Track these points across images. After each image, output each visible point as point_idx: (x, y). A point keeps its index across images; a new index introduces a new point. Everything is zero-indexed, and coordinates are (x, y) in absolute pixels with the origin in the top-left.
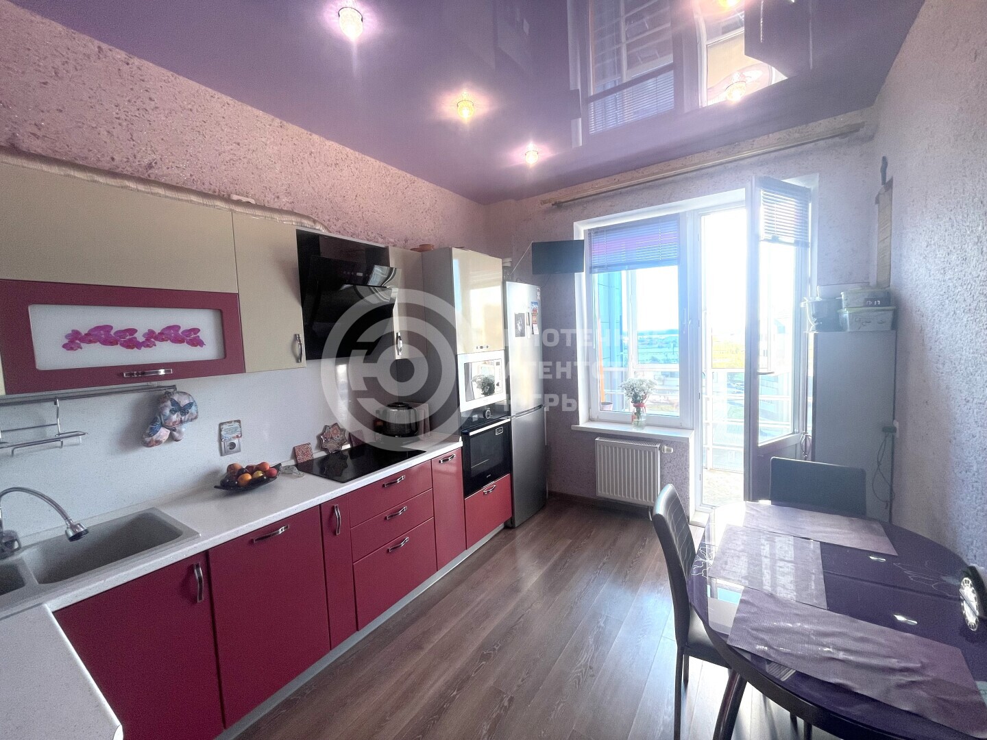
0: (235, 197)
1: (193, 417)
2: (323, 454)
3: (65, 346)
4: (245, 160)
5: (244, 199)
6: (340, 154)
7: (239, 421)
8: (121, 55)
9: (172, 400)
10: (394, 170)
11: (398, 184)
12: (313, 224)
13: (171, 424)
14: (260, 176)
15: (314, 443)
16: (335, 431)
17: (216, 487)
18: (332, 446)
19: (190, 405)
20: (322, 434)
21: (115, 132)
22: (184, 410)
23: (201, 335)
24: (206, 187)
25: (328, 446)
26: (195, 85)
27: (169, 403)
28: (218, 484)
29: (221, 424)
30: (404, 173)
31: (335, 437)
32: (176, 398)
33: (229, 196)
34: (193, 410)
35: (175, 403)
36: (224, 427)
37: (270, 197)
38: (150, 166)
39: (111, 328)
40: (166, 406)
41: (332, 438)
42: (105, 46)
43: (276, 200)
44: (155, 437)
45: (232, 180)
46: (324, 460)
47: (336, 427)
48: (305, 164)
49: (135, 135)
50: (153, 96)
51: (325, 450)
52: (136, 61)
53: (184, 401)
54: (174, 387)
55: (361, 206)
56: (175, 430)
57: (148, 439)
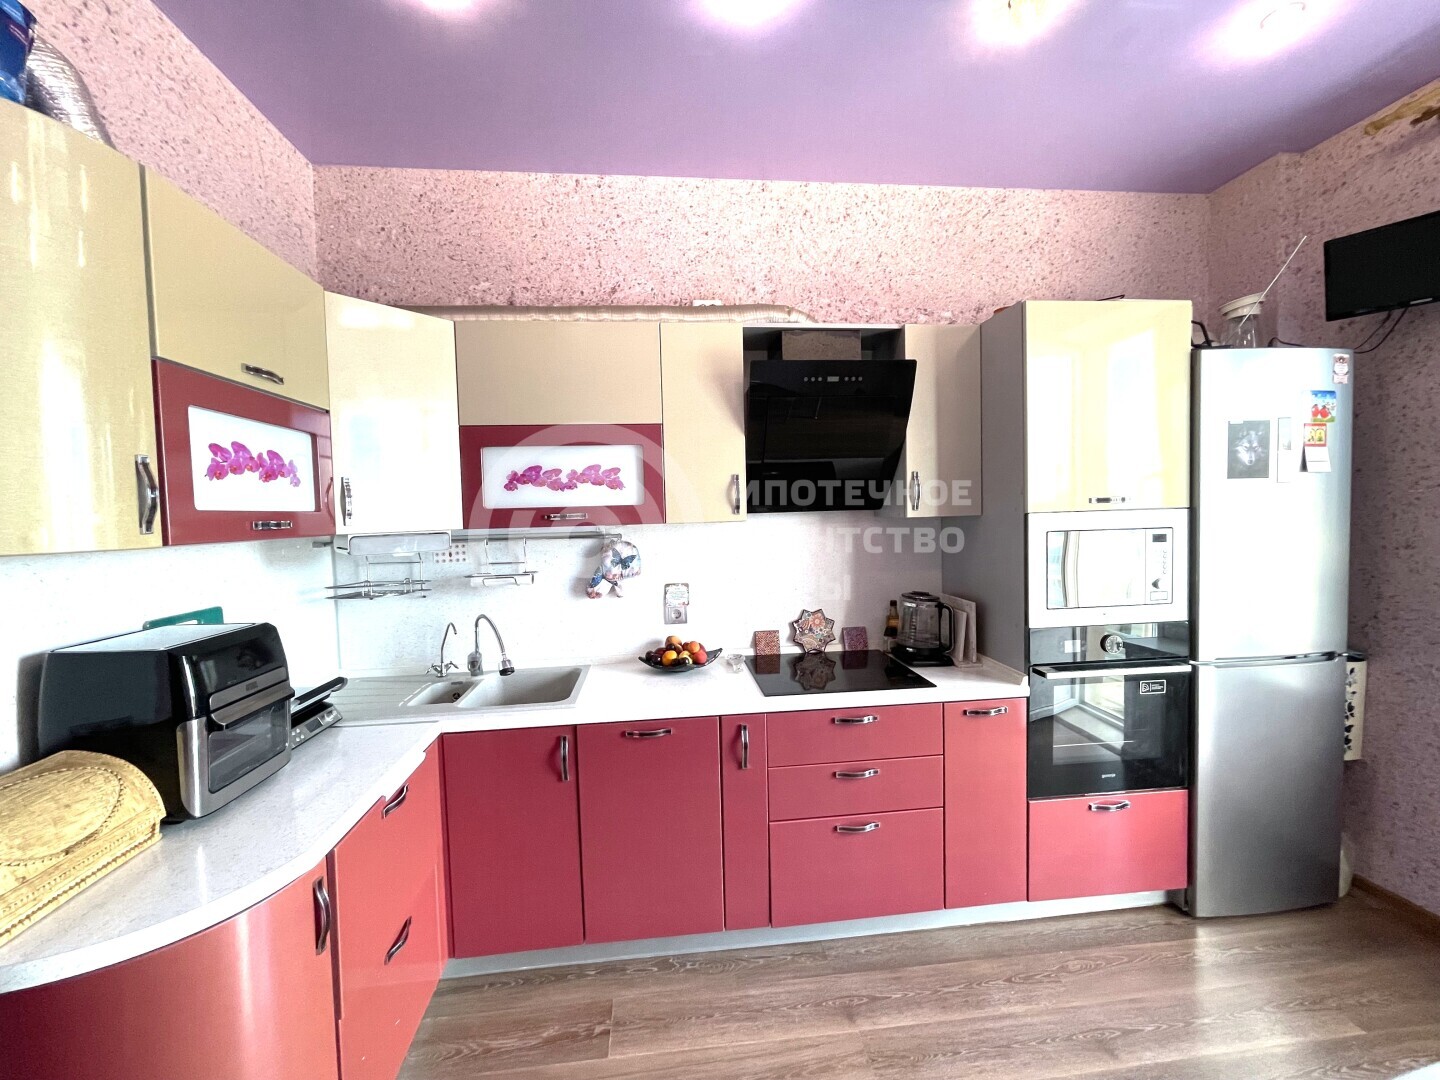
0: (697, 303)
1: (635, 572)
2: (797, 650)
3: (506, 487)
4: (713, 253)
5: (708, 303)
6: (854, 198)
7: (687, 585)
8: (593, 179)
9: (614, 550)
10: (958, 192)
11: (965, 215)
12: (786, 316)
13: (611, 577)
14: (731, 267)
15: (784, 633)
16: (817, 621)
17: (640, 659)
18: (811, 642)
19: (632, 558)
20: (797, 622)
21: (585, 264)
22: (624, 563)
23: (622, 476)
24: (667, 299)
25: (805, 640)
26: (662, 180)
27: (610, 553)
28: (644, 656)
29: (667, 585)
30: (979, 191)
31: (816, 630)
32: (619, 547)
33: (692, 303)
34: (634, 564)
35: (616, 554)
36: (670, 589)
37: (742, 290)
38: (614, 290)
39: (540, 468)
40: (607, 556)
41: (811, 630)
42: (581, 177)
43: (751, 293)
44: (596, 589)
45: (696, 283)
46: (797, 661)
47: (820, 615)
48: (796, 231)
49: (602, 262)
50: (620, 213)
51: (801, 645)
52: (608, 179)
53: (625, 552)
54: (619, 536)
55: (888, 270)
56: (616, 584)
57: (590, 590)
